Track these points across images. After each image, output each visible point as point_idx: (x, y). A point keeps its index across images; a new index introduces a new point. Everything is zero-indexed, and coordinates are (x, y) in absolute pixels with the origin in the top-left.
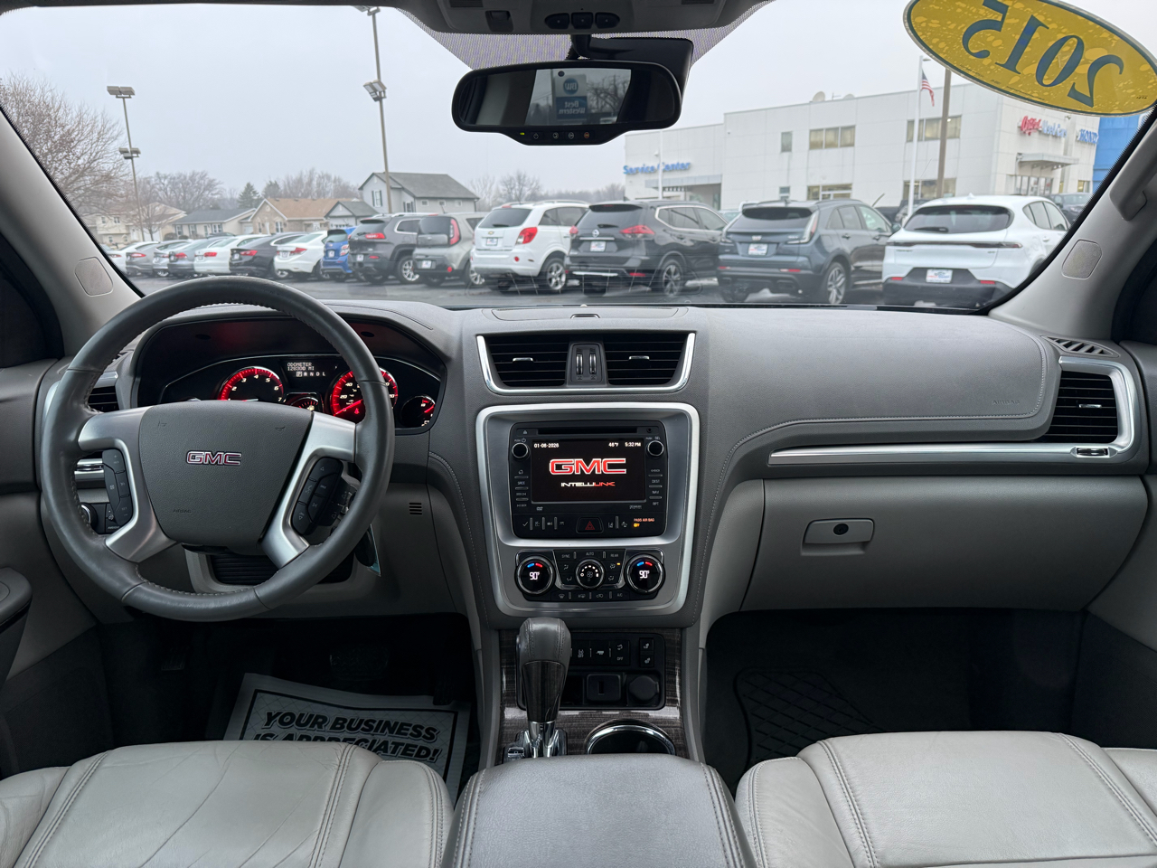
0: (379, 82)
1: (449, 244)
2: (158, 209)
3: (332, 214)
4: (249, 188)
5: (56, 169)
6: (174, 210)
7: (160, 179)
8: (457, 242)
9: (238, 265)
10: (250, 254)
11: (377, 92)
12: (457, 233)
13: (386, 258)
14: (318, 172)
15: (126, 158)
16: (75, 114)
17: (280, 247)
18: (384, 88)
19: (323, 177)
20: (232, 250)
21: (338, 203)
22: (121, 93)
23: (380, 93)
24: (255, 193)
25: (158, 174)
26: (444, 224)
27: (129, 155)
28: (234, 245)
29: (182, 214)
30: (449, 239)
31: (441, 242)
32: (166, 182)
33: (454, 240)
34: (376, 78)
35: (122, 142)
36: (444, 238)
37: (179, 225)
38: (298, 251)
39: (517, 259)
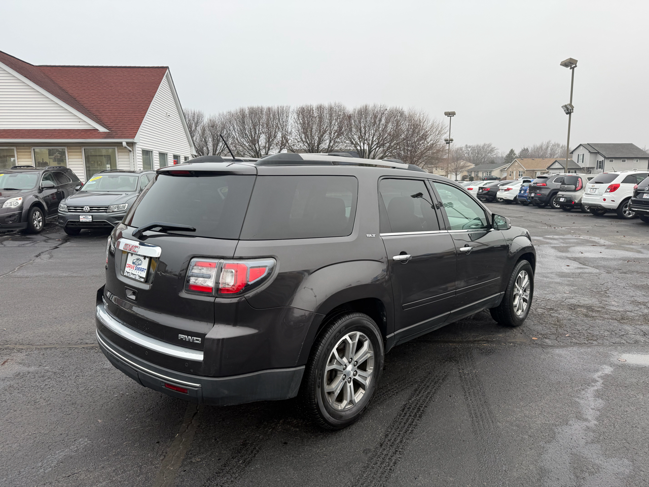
0: (571, 104)
1: (575, 190)
2: (462, 163)
3: (552, 167)
4: (512, 151)
5: (418, 148)
6: (469, 164)
7: (467, 148)
8: (580, 189)
9: (481, 194)
10: (487, 190)
11: (569, 110)
12: (580, 185)
13: (545, 195)
14: (553, 142)
15: (447, 143)
16: (430, 124)
17: (501, 187)
18: (573, 107)
19: (555, 145)
20: (479, 188)
21: (556, 161)
22: (450, 114)
23: (570, 110)
24: (514, 154)
25: (466, 145)
26: (575, 180)
27: (448, 142)
28: (481, 185)
29: (473, 166)
30: (576, 187)
31: (572, 189)
32: (470, 150)
33: (579, 188)
34: (569, 102)
35: (446, 136)
36: (573, 187)
37: (470, 171)
38: (508, 190)
39: (605, 200)
